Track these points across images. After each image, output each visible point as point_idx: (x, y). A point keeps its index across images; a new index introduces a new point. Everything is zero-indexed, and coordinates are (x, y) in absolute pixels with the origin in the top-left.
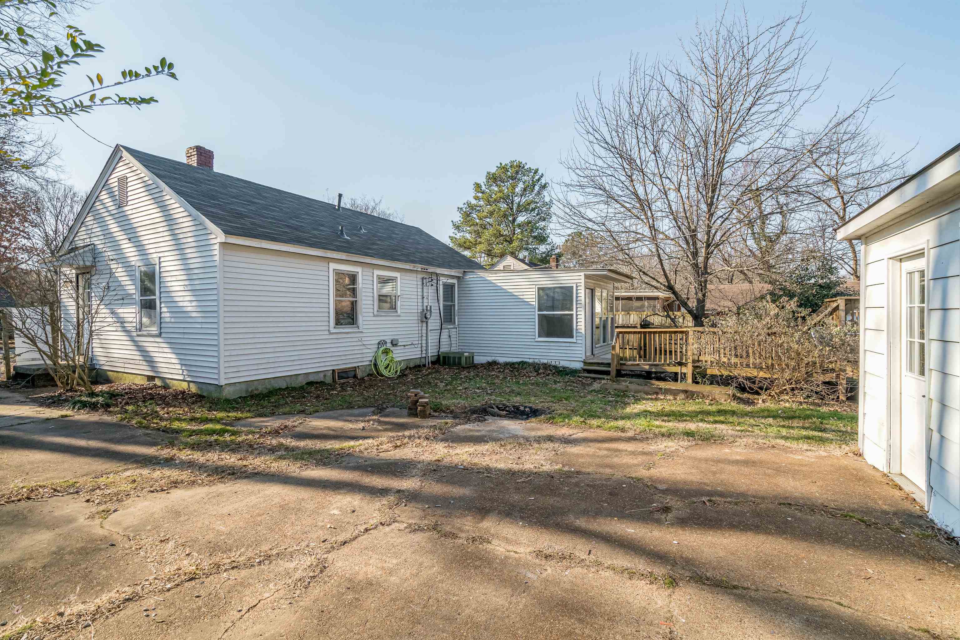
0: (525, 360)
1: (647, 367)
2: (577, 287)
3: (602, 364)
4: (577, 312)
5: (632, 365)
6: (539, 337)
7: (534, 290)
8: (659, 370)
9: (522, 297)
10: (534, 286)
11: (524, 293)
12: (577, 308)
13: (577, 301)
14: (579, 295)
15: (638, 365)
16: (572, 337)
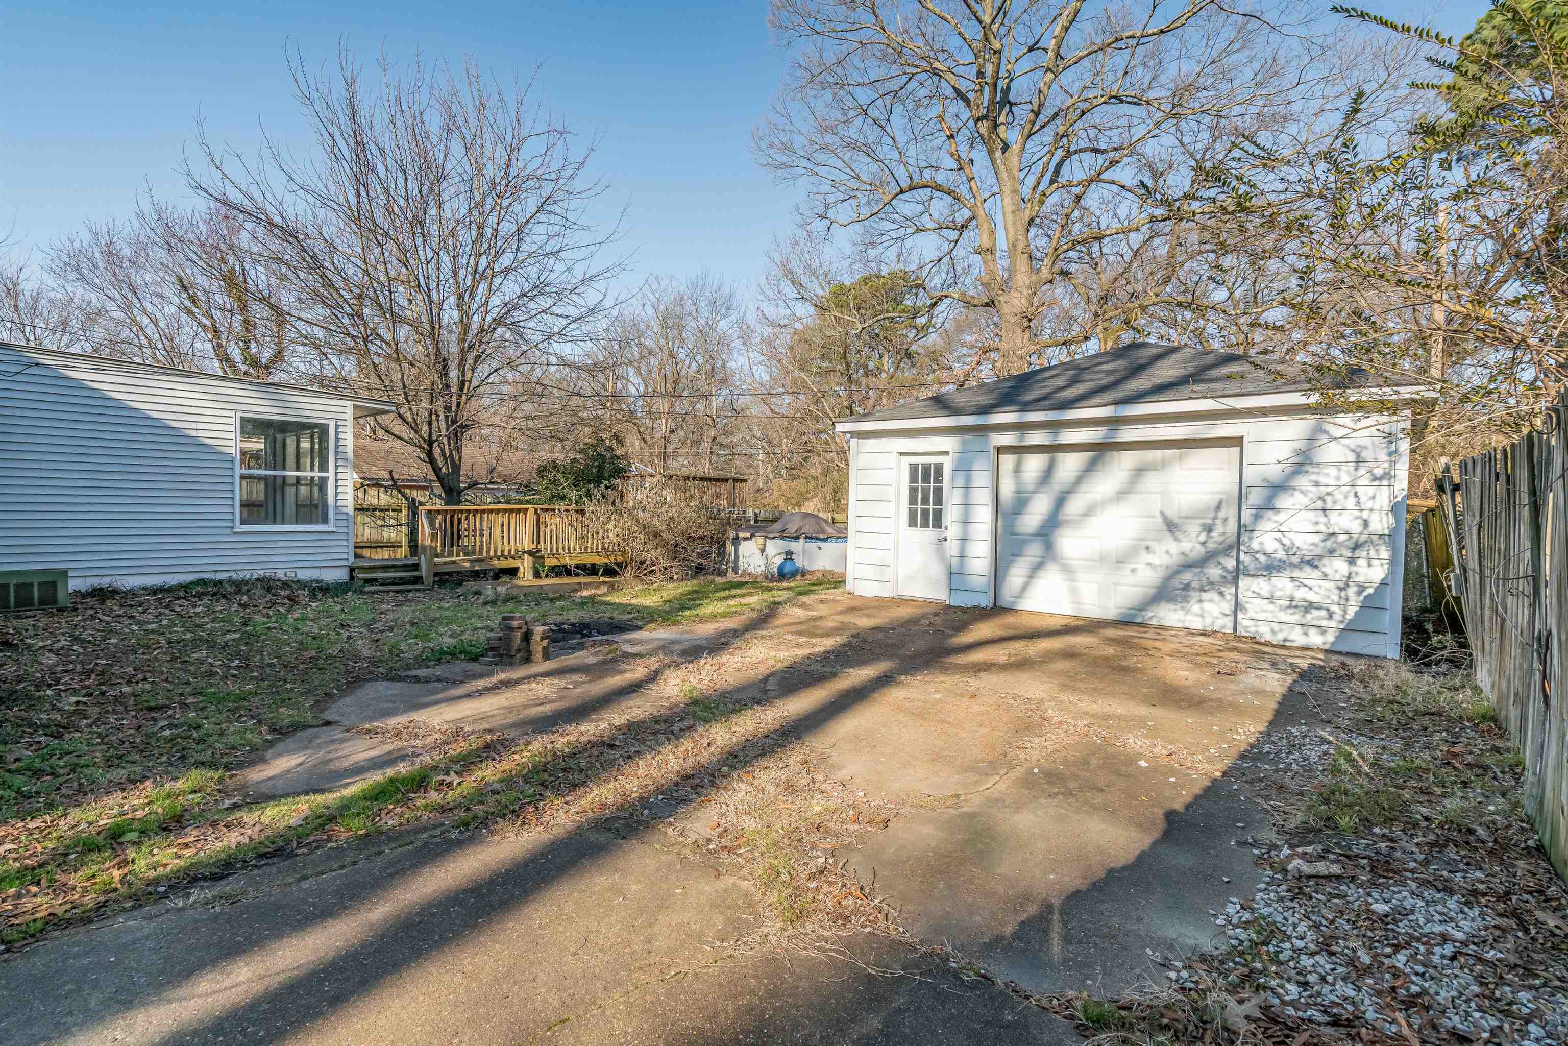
0: (206, 576)
1: (467, 565)
2: (337, 426)
3: (393, 566)
4: (336, 474)
5: (445, 563)
6: (243, 522)
7: (232, 421)
8: (484, 567)
9: (193, 433)
10: (232, 414)
11: (199, 426)
12: (337, 467)
13: (337, 453)
14: (341, 442)
15: (454, 562)
16: (325, 521)
